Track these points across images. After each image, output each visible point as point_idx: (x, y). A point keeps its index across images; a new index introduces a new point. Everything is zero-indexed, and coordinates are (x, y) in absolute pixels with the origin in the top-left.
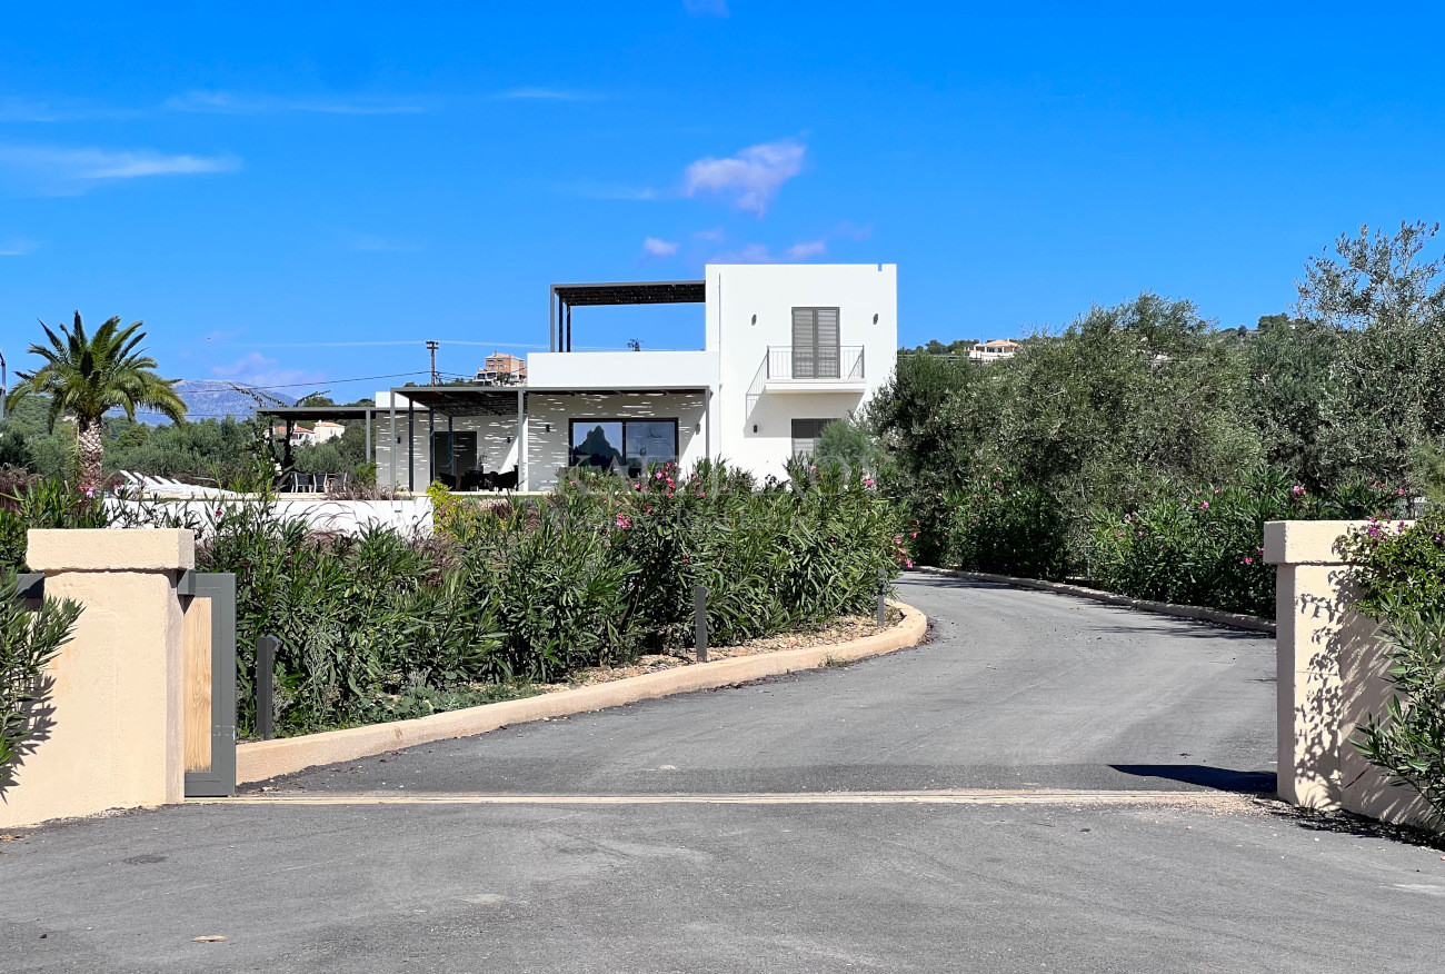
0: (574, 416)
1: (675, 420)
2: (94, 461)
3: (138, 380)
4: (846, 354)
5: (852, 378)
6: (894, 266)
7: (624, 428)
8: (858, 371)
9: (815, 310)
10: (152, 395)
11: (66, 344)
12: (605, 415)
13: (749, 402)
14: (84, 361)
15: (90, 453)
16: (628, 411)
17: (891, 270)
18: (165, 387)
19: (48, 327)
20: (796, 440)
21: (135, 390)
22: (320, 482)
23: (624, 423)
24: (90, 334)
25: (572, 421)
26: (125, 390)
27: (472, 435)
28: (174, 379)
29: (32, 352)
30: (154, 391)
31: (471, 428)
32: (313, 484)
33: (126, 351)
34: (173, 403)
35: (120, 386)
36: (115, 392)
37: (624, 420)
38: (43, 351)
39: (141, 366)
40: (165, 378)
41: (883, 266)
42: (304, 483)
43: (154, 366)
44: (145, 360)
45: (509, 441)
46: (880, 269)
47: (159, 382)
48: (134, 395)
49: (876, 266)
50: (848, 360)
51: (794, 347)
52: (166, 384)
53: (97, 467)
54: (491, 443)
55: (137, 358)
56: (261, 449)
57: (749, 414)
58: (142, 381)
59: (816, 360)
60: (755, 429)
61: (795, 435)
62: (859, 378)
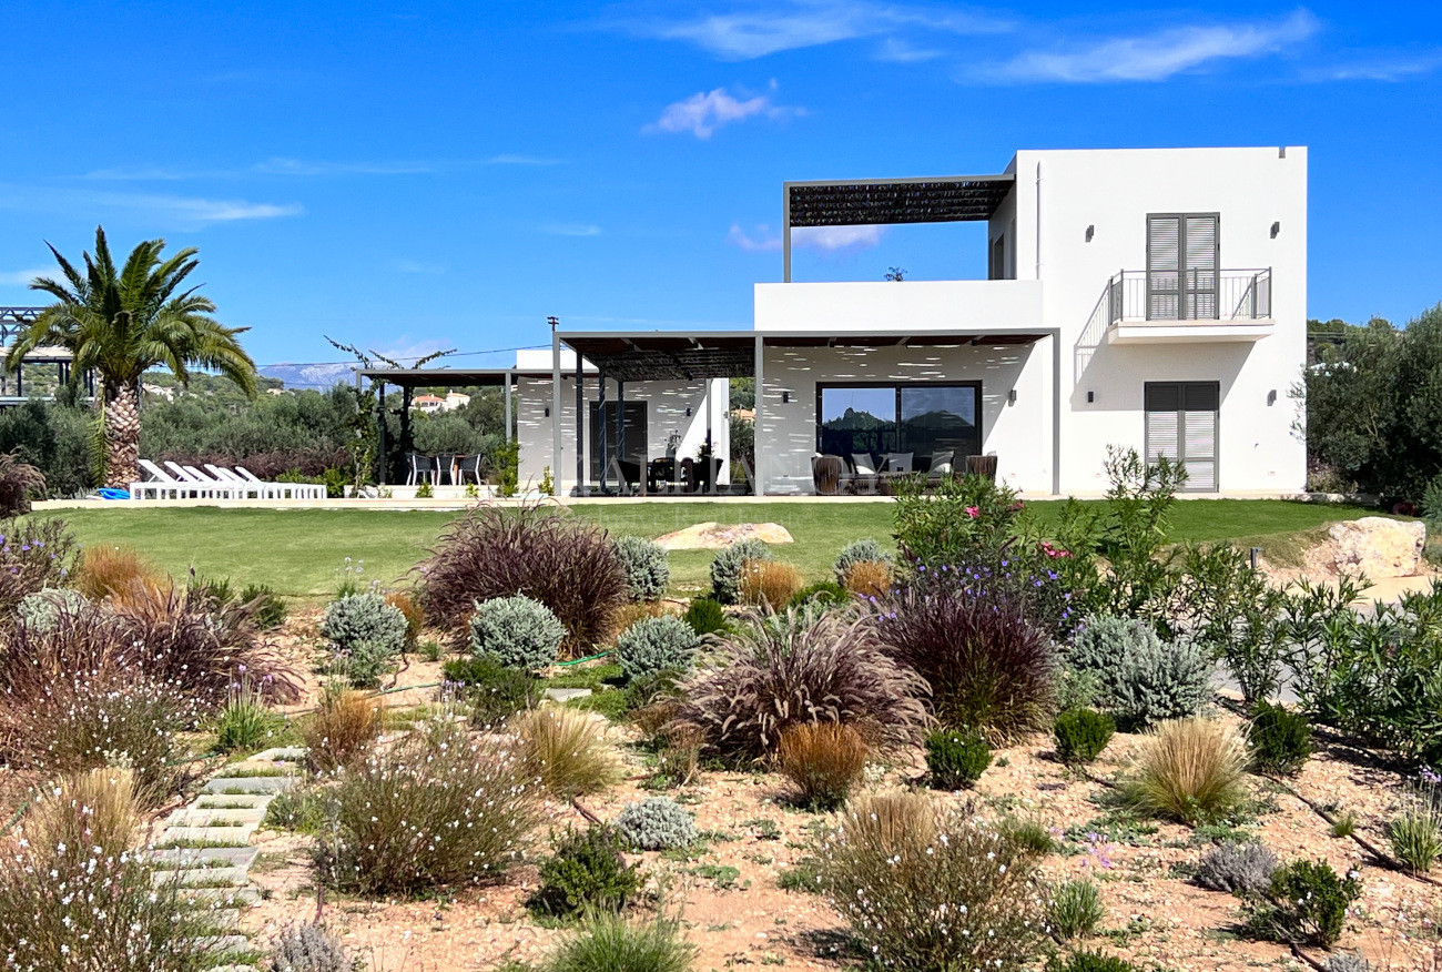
0: (824, 378)
1: (977, 386)
2: (126, 442)
3: (186, 327)
4: (1229, 281)
5: (1238, 320)
6: (1304, 150)
7: (898, 396)
8: (1247, 308)
9: (1182, 219)
10: (208, 348)
11: (84, 274)
12: (871, 377)
13: (1079, 358)
14: (107, 299)
15: (120, 430)
16: (905, 371)
17: (1298, 155)
18: (225, 339)
19: (59, 252)
20: (1152, 415)
21: (183, 341)
22: (446, 467)
23: (898, 390)
24: (119, 263)
25: (820, 386)
26: (168, 342)
27: (641, 407)
28: (240, 327)
29: (35, 287)
30: (210, 343)
31: (639, 397)
32: (436, 469)
33: (171, 286)
34: (237, 360)
35: (161, 337)
36: (153, 344)
37: (898, 385)
38: (51, 287)
39: (193, 309)
40: (228, 326)
41: (1288, 149)
42: (423, 468)
43: (210, 310)
44: (198, 300)
45: (688, 414)
46: (1282, 155)
47: (218, 331)
48: (182, 350)
49: (1277, 150)
50: (1232, 292)
51: (1149, 271)
52: (227, 334)
53: (132, 451)
54: (665, 416)
55: (188, 297)
56: (366, 424)
57: (1079, 376)
58: (193, 328)
59: (1181, 292)
60: (1091, 397)
61: (1151, 406)
62: (1248, 319)
